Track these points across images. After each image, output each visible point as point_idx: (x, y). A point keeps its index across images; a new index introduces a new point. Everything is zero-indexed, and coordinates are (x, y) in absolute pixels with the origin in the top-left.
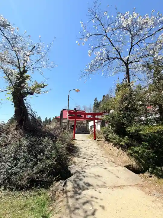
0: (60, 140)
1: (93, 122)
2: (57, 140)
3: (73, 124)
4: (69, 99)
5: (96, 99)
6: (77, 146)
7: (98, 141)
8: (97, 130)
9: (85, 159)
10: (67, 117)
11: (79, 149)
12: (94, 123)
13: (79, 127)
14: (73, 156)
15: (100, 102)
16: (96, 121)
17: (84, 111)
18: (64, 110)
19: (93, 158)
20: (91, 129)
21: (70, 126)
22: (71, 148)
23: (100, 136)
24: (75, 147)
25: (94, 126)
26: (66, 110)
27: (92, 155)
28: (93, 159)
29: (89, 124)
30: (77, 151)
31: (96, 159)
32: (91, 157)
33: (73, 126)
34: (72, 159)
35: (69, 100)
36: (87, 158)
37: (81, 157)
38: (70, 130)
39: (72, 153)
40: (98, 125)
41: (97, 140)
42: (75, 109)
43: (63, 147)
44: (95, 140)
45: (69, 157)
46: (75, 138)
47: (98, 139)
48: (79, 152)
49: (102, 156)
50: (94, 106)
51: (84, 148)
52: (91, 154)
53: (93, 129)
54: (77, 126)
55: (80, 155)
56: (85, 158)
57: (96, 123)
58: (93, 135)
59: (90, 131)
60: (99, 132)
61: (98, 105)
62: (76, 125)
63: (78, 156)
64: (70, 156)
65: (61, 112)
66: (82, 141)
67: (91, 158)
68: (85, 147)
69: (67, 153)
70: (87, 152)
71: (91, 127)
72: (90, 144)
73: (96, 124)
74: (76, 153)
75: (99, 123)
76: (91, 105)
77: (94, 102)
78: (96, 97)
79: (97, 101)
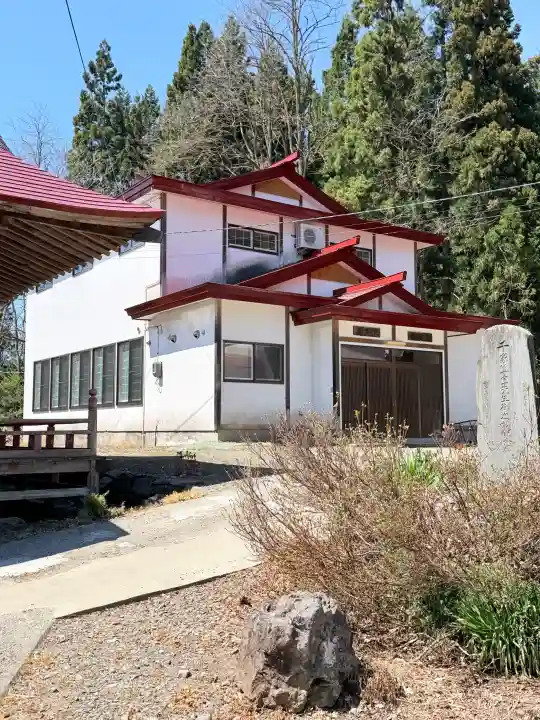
5: (104, 57)
40: (173, 342)
50: (77, 141)
76: (40, 127)
77: (84, 98)
78: (104, 42)
79: (109, 89)
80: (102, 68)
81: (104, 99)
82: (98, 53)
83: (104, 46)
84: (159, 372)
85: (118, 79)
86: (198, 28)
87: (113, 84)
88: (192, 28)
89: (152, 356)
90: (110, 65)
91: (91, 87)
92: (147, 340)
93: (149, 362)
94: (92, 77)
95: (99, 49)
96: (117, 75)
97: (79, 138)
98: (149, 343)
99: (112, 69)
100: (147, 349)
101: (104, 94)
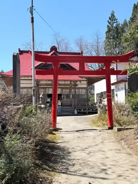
0: (15, 132)
1: (104, 81)
2: (7, 132)
3: (50, 91)
4: (32, 18)
5: (113, 15)
6: (62, 145)
7: (119, 130)
8: (117, 104)
9: (87, 179)
10: (33, 72)
11: (69, 153)
12: (109, 84)
13: (68, 96)
14: (53, 171)
15: (125, 24)
16: (113, 78)
17: (79, 54)
18: (21, 52)
19: (107, 174)
20: (101, 100)
21: (41, 96)
22: (48, 150)
23: (125, 118)
24: (59, 148)
25: (109, 93)
26: (27, 52)
27: (104, 168)
28: (105, 176)
29: (93, 88)
30: (64, 158)
31: (114, 176)
32: (101, 172)
33: (49, 96)
34: (50, 178)
35: (33, 21)
36: (91, 174)
37: (74, 174)
38: (43, 106)
39: (51, 164)
40: (119, 90)
41: (115, 129)
42: (53, 48)
43: (25, 150)
44: (111, 128)
45: (42, 175)
46: (58, 126)
47: (121, 125)
48: (69, 160)
49: (132, 169)
50: (107, 38)
51: (83, 150)
52: (101, 165)
53: (105, 102)
54: (60, 95)
55: (72, 169)
56: (85, 175)
57: (113, 84)
58: (107, 116)
59: (97, 105)
60: (121, 108)
61: (118, 33)
62: (59, 91)
63: (68, 169)
64: (45, 171)
65: (14, 56)
66: (77, 134)
67: (102, 175)
68: (84, 147)
69: (37, 164)
70: (90, 159)
71: (101, 95)
72: (99, 140)
73: (113, 87)
74: (62, 162)
75: (122, 85)
76: (98, 35)
77: (108, 26)
78: (113, 11)
79: (114, 23)
80: (112, 18)
81: (113, 26)
82: (111, 14)
83: (113, 12)
84: (117, 95)
85: (116, 20)
86: (136, 4)
87: (115, 21)
88: (135, 5)
89: (116, 92)
90: (114, 17)
91: (110, 23)
92: (115, 89)
93: (115, 93)
94: (110, 21)
95: (111, 13)
96: (116, 19)
97: (107, 37)
98: (115, 90)
99: (115, 18)
100: (115, 91)
101: (113, 24)
